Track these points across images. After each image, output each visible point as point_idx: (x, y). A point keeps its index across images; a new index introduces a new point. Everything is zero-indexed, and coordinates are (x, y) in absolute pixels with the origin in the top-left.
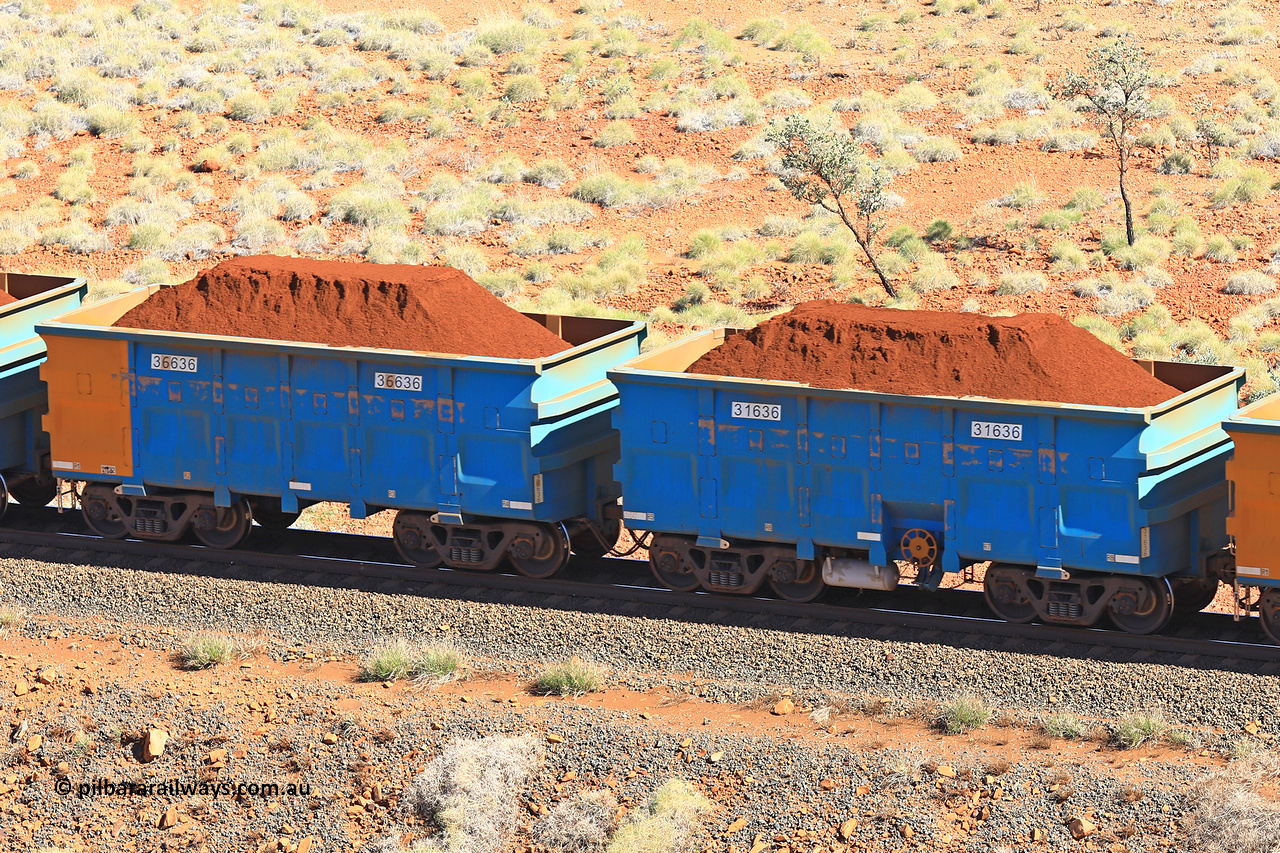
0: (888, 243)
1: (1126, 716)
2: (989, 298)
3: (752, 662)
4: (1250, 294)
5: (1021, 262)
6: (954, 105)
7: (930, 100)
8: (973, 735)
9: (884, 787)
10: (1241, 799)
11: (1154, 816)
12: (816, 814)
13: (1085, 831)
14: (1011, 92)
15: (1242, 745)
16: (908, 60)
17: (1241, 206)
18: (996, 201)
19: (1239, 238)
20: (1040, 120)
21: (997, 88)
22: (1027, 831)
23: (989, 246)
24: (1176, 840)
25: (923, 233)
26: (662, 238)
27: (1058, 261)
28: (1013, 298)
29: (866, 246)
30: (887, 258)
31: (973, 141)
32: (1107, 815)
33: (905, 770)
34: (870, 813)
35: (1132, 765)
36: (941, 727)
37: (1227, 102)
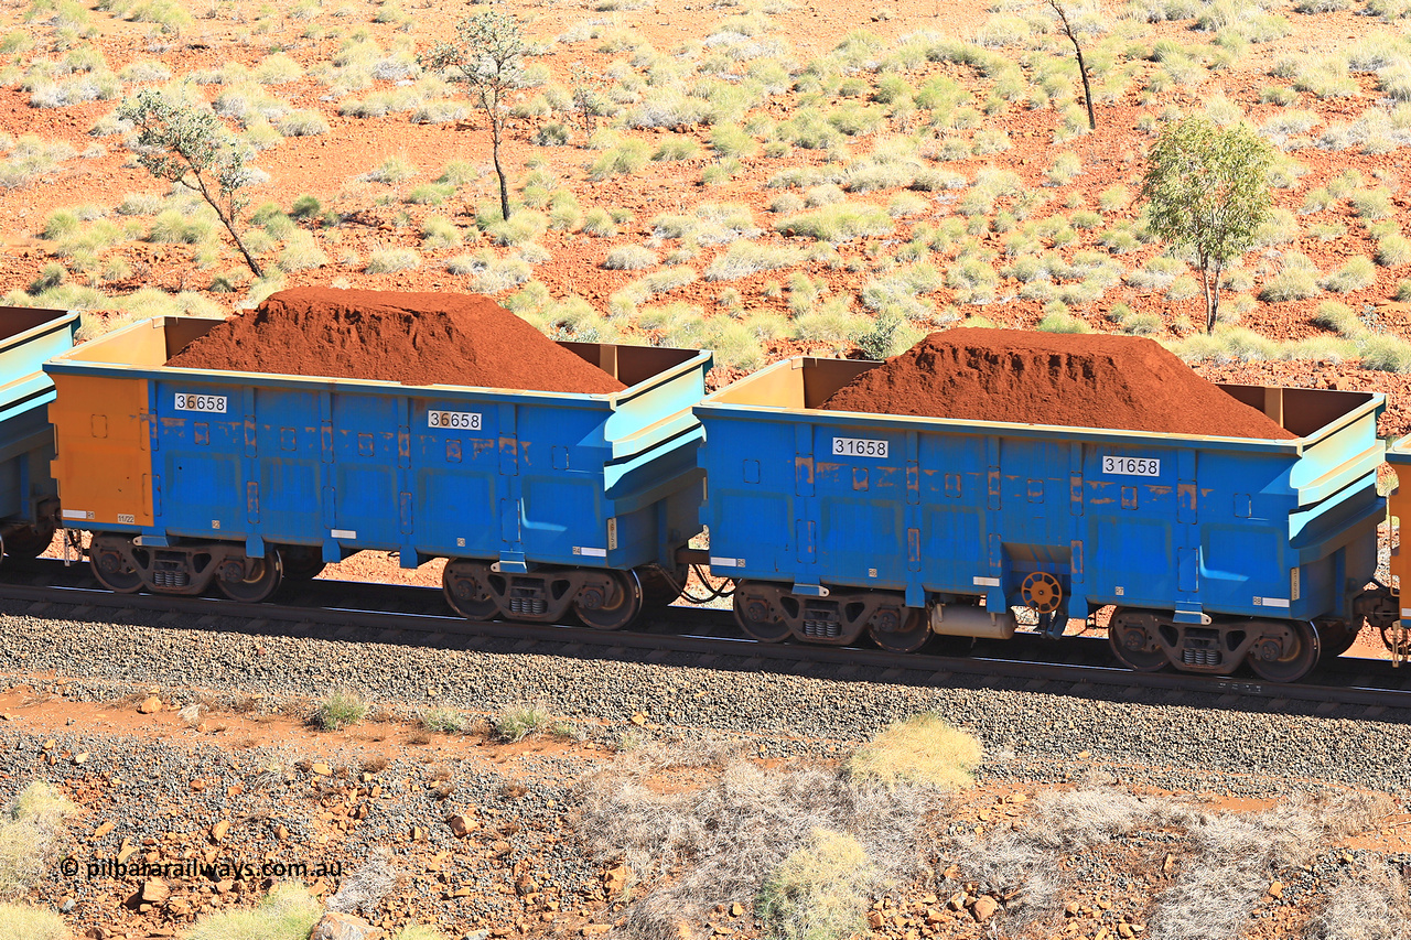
0: (255, 221)
1: (509, 708)
2: (359, 277)
3: (117, 659)
4: (631, 269)
5: (393, 239)
6: (320, 77)
7: (295, 71)
8: (350, 731)
9: (257, 788)
10: (628, 793)
11: (538, 811)
12: (186, 816)
13: (467, 829)
14: (379, 62)
15: (629, 737)
16: (271, 30)
17: (620, 178)
18: (365, 176)
19: (618, 211)
20: (410, 91)
21: (364, 58)
22: (407, 829)
23: (359, 223)
24: (562, 836)
25: (290, 210)
26: (16, 218)
27: (431, 238)
28: (384, 277)
29: (230, 224)
30: (253, 237)
31: (341, 114)
32: (490, 811)
33: (279, 768)
34: (242, 814)
35: (515, 759)
36: (316, 724)
37: (604, 71)
